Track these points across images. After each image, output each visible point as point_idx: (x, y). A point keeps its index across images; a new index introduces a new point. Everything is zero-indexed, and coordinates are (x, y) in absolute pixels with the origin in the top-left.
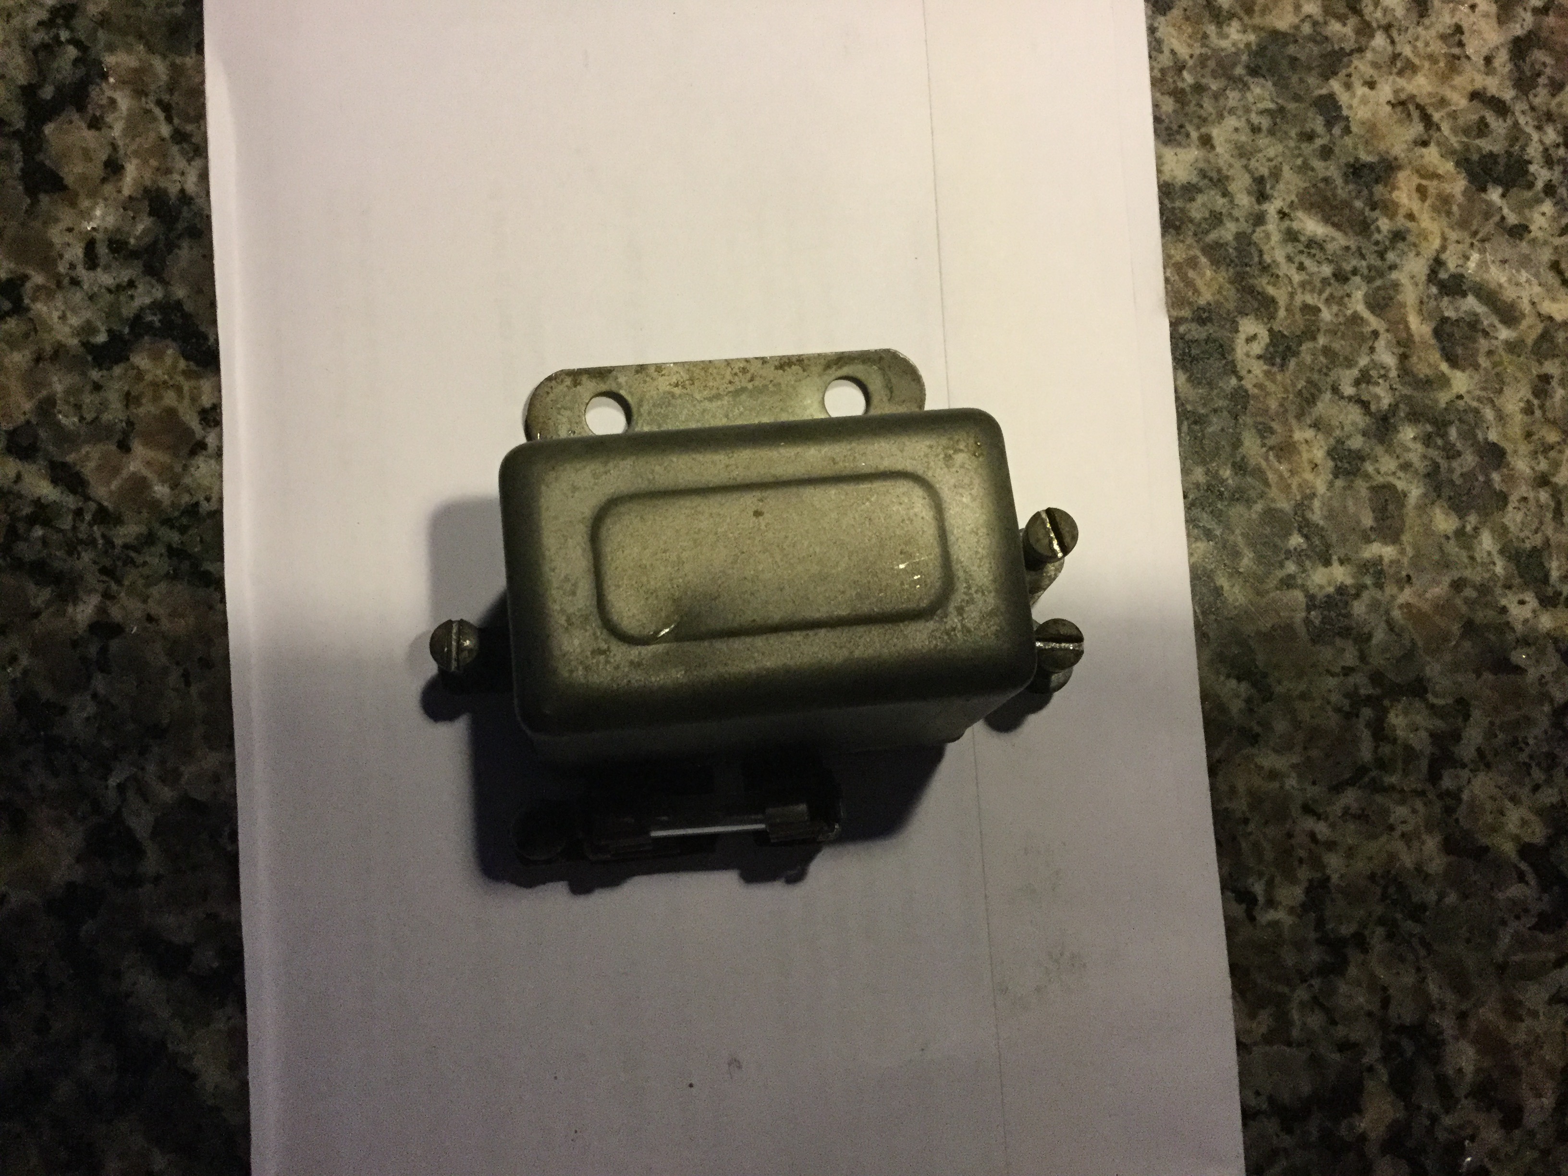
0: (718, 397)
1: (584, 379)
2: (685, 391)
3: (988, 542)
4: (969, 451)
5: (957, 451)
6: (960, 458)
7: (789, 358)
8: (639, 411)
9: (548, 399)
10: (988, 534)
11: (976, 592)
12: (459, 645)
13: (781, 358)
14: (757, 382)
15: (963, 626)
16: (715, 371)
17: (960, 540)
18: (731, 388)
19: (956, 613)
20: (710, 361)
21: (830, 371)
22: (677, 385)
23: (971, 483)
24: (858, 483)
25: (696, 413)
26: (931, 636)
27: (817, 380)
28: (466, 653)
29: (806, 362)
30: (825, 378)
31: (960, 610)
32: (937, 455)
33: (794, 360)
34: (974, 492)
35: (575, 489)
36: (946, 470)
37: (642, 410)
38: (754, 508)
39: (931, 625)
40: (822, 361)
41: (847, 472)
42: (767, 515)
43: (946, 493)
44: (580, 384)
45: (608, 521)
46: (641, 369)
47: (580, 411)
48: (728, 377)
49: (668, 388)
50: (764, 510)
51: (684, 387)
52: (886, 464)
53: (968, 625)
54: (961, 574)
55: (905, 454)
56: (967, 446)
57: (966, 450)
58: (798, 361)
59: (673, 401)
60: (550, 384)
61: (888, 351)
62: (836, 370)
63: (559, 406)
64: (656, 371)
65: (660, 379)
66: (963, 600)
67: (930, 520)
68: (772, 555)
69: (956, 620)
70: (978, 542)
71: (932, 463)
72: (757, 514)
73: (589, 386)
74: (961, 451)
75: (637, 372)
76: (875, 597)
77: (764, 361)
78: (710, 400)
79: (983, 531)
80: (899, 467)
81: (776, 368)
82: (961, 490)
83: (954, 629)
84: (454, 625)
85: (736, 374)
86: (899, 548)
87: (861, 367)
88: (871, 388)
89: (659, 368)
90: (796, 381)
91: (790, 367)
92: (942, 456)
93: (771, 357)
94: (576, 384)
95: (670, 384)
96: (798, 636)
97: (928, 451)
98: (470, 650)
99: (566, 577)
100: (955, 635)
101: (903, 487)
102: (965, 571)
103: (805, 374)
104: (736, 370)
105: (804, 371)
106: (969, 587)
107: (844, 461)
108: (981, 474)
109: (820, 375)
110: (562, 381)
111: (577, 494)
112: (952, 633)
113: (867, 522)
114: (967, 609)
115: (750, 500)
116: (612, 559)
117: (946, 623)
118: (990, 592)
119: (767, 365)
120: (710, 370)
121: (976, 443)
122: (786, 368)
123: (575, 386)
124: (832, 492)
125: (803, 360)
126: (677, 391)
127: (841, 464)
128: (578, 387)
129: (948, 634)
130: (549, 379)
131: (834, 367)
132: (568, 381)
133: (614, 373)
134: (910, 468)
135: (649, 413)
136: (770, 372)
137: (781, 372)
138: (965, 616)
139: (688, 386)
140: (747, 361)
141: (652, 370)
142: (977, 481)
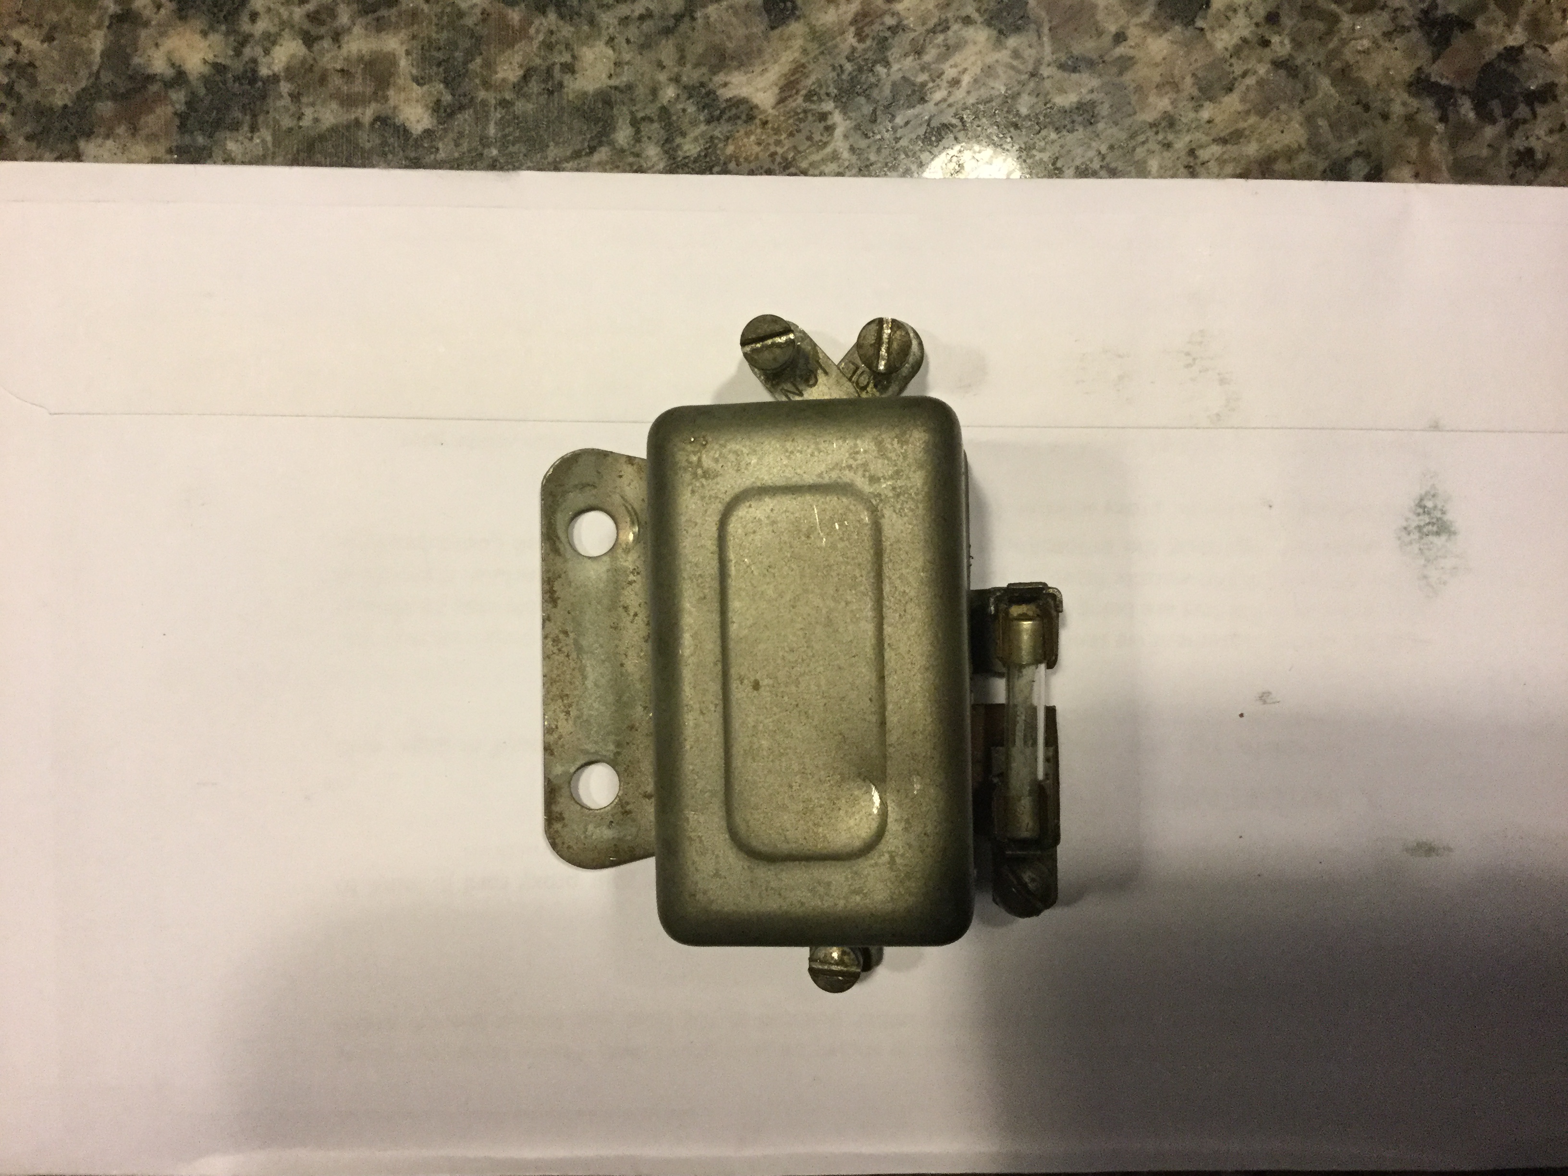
0: (582, 670)
1: (556, 809)
2: (574, 705)
3: (800, 441)
4: (699, 451)
5: (699, 463)
6: (707, 462)
7: (544, 592)
8: (593, 753)
9: (575, 847)
10: (793, 440)
11: (856, 460)
12: (837, 963)
13: (544, 601)
14: (569, 628)
15: (891, 477)
16: (555, 672)
17: (798, 471)
18: (574, 655)
19: (876, 485)
20: (544, 676)
21: (562, 549)
22: (568, 713)
23: (736, 453)
24: (730, 576)
25: (598, 694)
26: (900, 513)
27: (570, 565)
28: (846, 958)
29: (550, 574)
30: (568, 556)
31: (874, 480)
32: (703, 486)
33: (547, 587)
34: (745, 451)
35: (717, 874)
36: (719, 479)
37: (593, 751)
38: (750, 689)
39: (887, 512)
40: (551, 556)
41: (716, 584)
42: (758, 677)
43: (746, 481)
44: (561, 814)
45: (754, 843)
46: (548, 749)
47: (589, 816)
48: (561, 658)
49: (571, 722)
50: (752, 679)
51: (570, 705)
52: (711, 545)
53: (890, 473)
54: (834, 475)
55: (699, 521)
56: (695, 453)
57: (699, 454)
58: (549, 584)
59: (585, 718)
60: (560, 845)
61: (544, 488)
62: (561, 542)
63: (582, 837)
64: (551, 734)
65: (560, 730)
66: (864, 476)
67: (775, 501)
68: (803, 674)
69: (884, 486)
70: (801, 452)
71: (712, 493)
72: (756, 686)
73: (563, 804)
74: (700, 460)
75: (552, 754)
76: (854, 570)
77: (546, 620)
78: (585, 678)
79: (789, 445)
80: (713, 530)
81: (555, 606)
82: (743, 464)
83: (894, 489)
84: (814, 966)
85: (559, 650)
86: (803, 538)
87: (559, 516)
88: (582, 506)
89: (548, 731)
90: (570, 586)
91: (555, 592)
92: (704, 481)
93: (543, 611)
94: (560, 818)
95: (567, 720)
96: (888, 654)
97: (697, 496)
98: (843, 953)
99: (811, 891)
100: (901, 487)
101: (735, 527)
102: (833, 469)
103: (563, 575)
104: (555, 650)
105: (560, 577)
106: (850, 467)
107: (703, 588)
108: (726, 441)
109: (566, 561)
110: (557, 832)
111: (723, 873)
112: (898, 490)
113: (772, 571)
114: (872, 472)
115: (740, 692)
116: (796, 842)
117: (886, 496)
118: (856, 445)
119: (552, 616)
120: (554, 676)
121: (691, 442)
122: (556, 596)
123: (563, 819)
124: (735, 604)
125: (549, 578)
126: (574, 712)
127: (706, 591)
128: (564, 816)
129: (898, 496)
130: (554, 845)
131: (558, 543)
132: (558, 826)
133: (551, 777)
134: (717, 518)
135: (596, 743)
136: (559, 613)
137: (559, 601)
138: (880, 475)
139: (570, 700)
140: (545, 637)
141: (552, 738)
142: (733, 446)
